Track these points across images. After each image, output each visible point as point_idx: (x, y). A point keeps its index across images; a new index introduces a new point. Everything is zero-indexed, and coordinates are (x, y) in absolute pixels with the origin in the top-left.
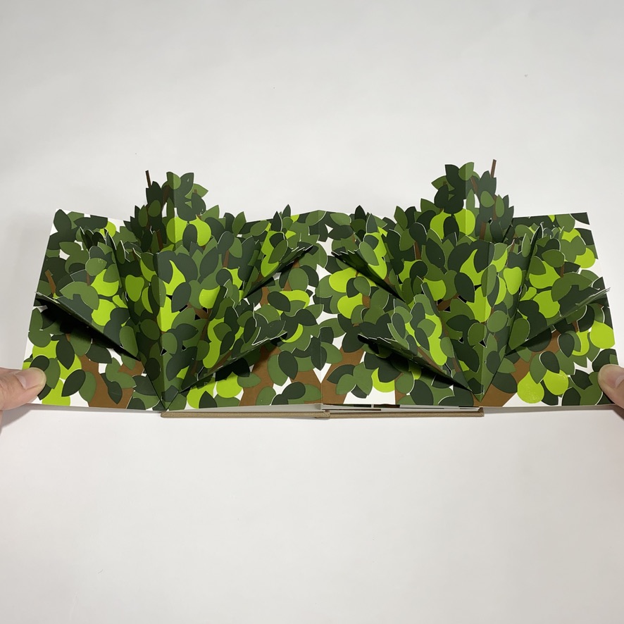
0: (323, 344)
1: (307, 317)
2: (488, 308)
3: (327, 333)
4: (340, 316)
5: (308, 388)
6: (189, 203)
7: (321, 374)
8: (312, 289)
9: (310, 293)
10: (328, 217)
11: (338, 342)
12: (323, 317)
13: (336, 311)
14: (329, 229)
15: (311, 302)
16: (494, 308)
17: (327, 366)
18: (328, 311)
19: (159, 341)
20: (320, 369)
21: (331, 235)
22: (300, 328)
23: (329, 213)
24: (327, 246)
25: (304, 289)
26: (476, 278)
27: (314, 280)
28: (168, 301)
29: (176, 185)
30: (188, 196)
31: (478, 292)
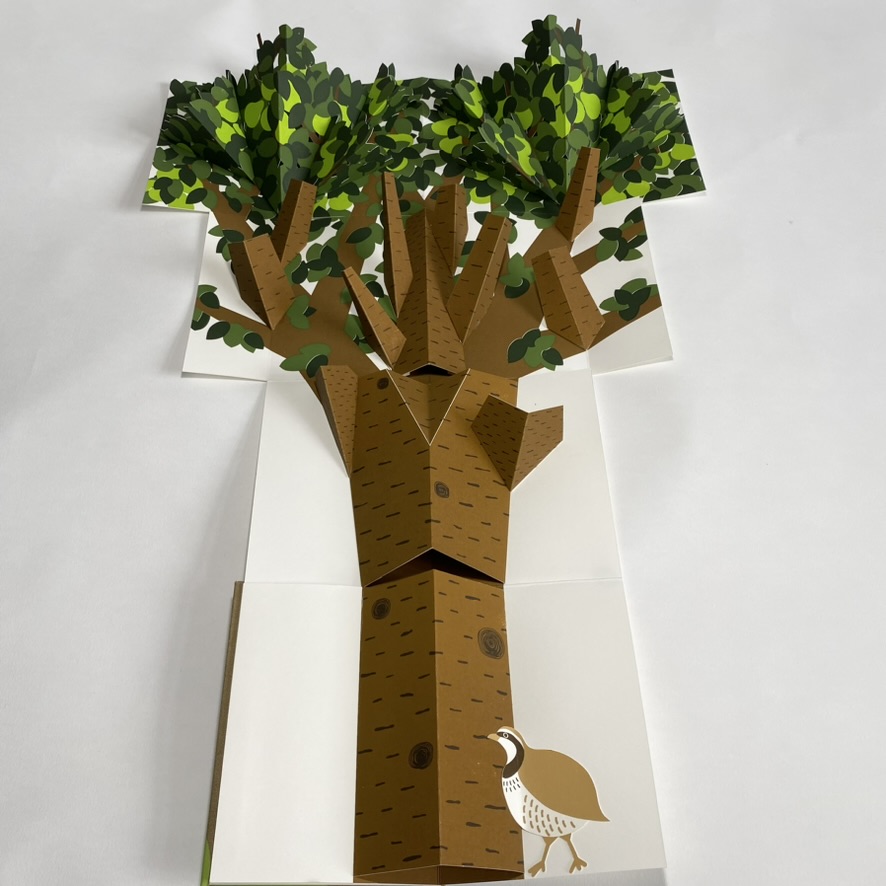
0: (426, 172)
1: (412, 153)
2: (568, 125)
3: (431, 163)
4: (442, 151)
5: (412, 204)
6: (300, 53)
7: (425, 194)
8: (417, 133)
9: (414, 136)
10: (431, 83)
11: (440, 170)
12: (426, 153)
13: (438, 148)
14: (432, 91)
15: (415, 142)
16: (574, 126)
17: (430, 188)
18: (430, 148)
19: (277, 156)
20: (424, 189)
21: (433, 95)
22: (405, 161)
23: (431, 80)
24: (430, 103)
25: (408, 132)
26: (555, 99)
27: (418, 126)
28: (286, 117)
29: (289, 35)
30: (299, 46)
31: (558, 111)
